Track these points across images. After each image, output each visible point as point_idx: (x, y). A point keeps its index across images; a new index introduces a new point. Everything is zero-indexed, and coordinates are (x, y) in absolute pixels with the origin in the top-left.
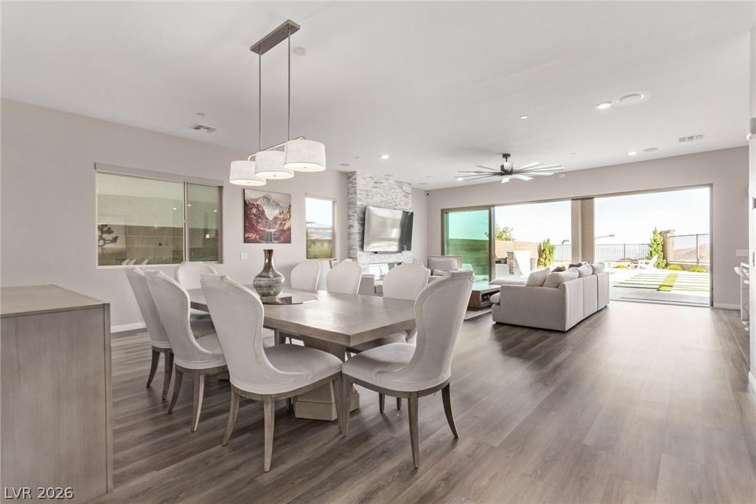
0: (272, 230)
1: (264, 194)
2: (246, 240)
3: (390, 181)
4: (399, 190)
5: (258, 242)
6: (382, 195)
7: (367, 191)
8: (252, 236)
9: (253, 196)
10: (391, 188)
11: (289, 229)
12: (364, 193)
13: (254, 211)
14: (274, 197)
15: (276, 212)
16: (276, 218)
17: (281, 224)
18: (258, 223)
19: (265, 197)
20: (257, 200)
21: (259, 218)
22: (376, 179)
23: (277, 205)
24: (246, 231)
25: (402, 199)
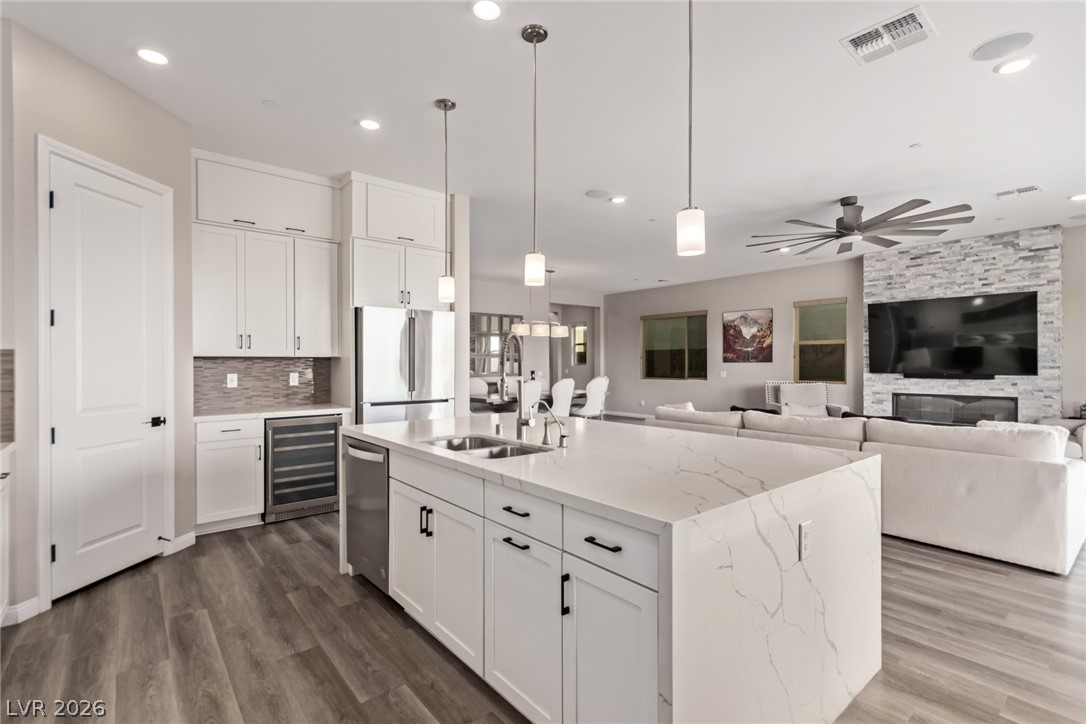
0: (750, 349)
1: (741, 314)
2: (726, 360)
3: (963, 243)
4: (998, 251)
5: (735, 361)
6: (934, 276)
7: (891, 277)
8: (730, 356)
9: (731, 318)
10: (967, 255)
11: (770, 346)
12: (881, 282)
13: (732, 332)
14: (752, 314)
15: (754, 330)
16: (754, 337)
17: (759, 342)
18: (735, 343)
19: (742, 317)
20: (734, 321)
21: (737, 338)
22: (915, 252)
23: (755, 322)
24: (725, 351)
25: (1017, 266)
